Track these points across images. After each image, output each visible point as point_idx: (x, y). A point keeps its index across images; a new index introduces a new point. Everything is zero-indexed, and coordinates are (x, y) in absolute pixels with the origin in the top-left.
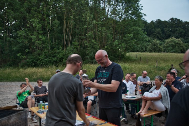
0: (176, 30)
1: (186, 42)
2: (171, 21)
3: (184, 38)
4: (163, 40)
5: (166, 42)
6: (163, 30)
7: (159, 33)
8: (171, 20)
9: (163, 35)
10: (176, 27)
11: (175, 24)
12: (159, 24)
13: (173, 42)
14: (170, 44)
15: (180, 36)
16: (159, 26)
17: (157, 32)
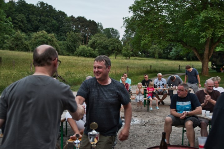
0: (48, 21)
1: (60, 39)
2: (40, 6)
3: (57, 34)
4: (29, 33)
5: (34, 37)
6: (28, 18)
7: (22, 22)
8: (40, 4)
9: (29, 26)
10: (47, 16)
11: (45, 12)
12: (22, 8)
13: (44, 37)
14: (39, 39)
15: (52, 30)
16: (22, 10)
17: (19, 19)
